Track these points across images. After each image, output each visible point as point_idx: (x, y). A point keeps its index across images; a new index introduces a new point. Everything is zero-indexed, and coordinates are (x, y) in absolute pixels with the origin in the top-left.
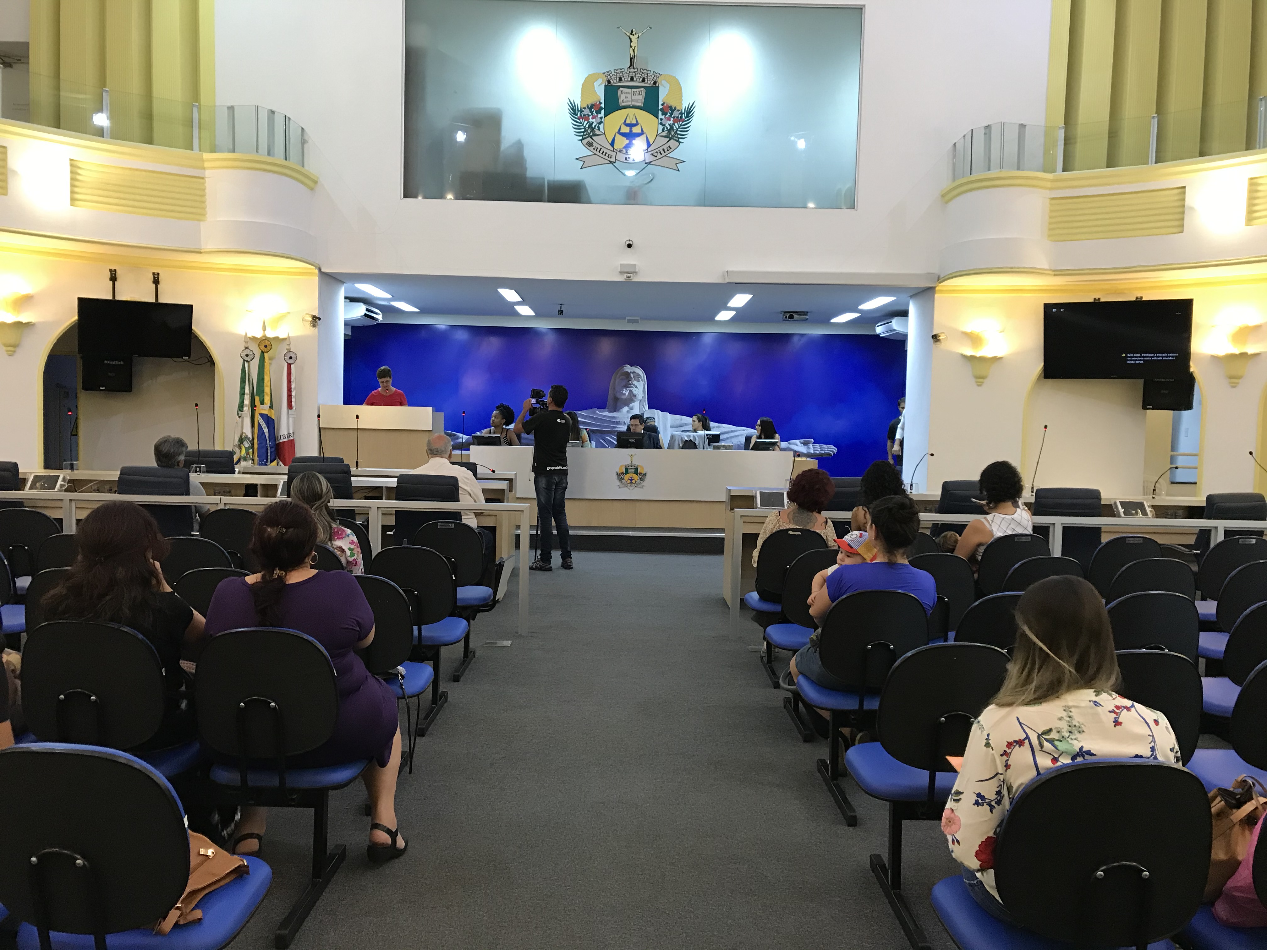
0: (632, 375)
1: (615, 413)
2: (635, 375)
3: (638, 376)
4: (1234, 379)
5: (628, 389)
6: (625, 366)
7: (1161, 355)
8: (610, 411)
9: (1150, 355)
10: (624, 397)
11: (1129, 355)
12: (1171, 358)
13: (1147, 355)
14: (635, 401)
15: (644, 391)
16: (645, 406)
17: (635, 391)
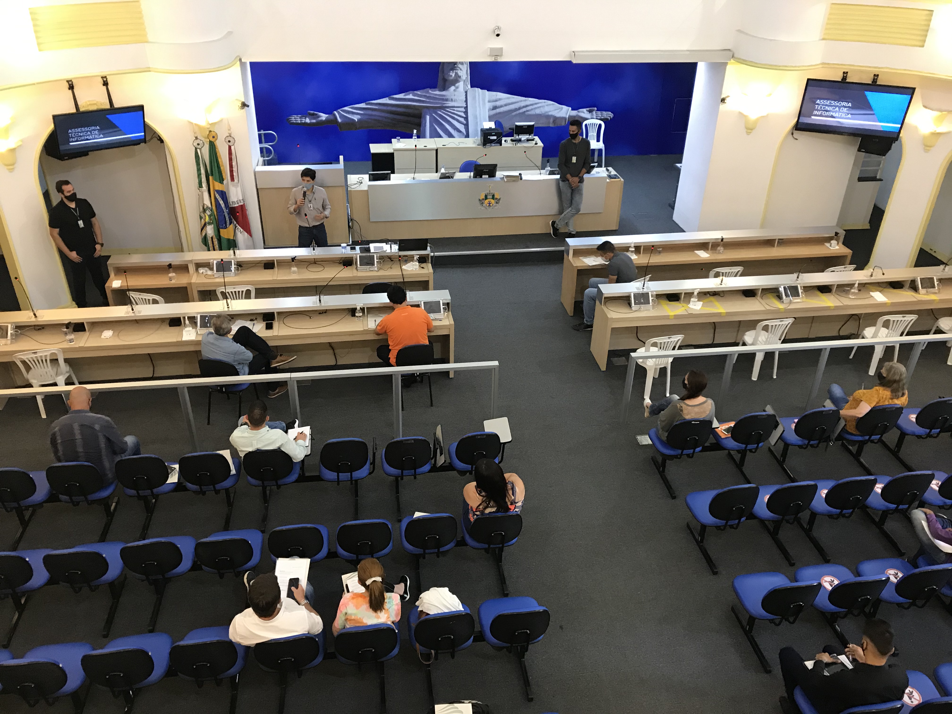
1: (444, 92)
4: (928, 148)
5: (454, 72)
14: (460, 82)
15: (467, 73)
16: (468, 86)
17: (459, 72)
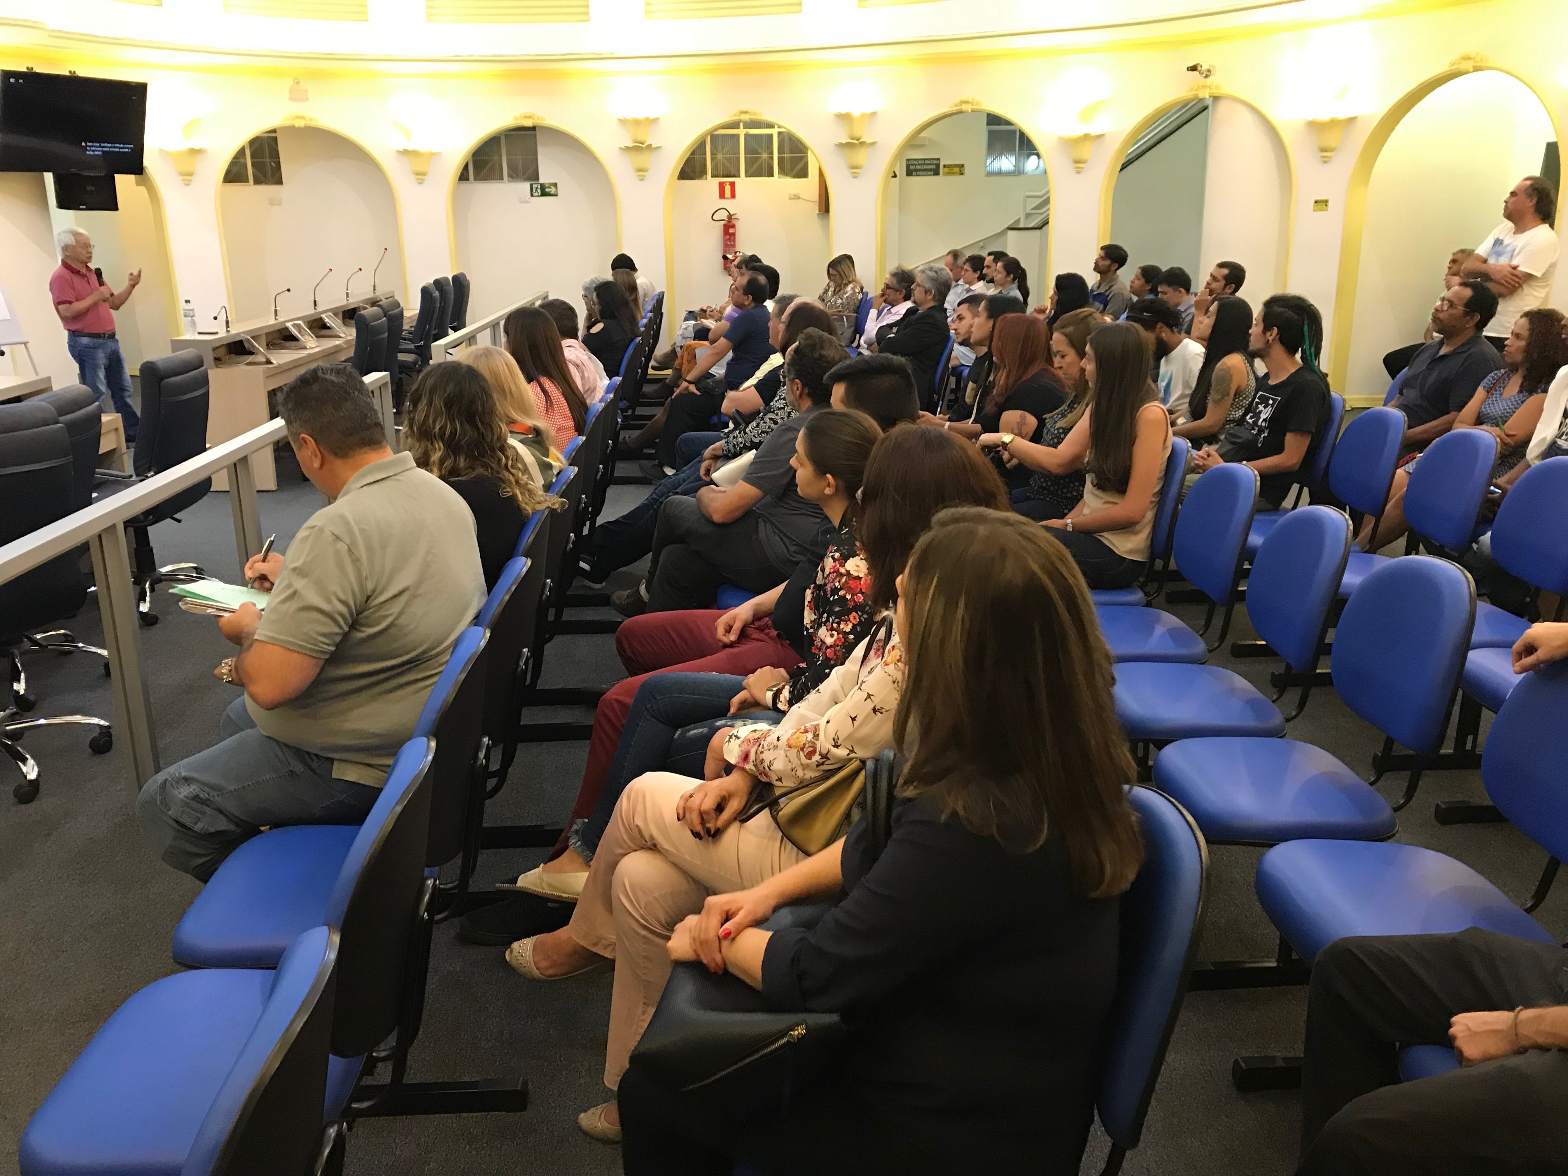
4: (187, 176)
7: (118, 145)
9: (108, 145)
11: (88, 144)
12: (127, 150)
13: (106, 145)
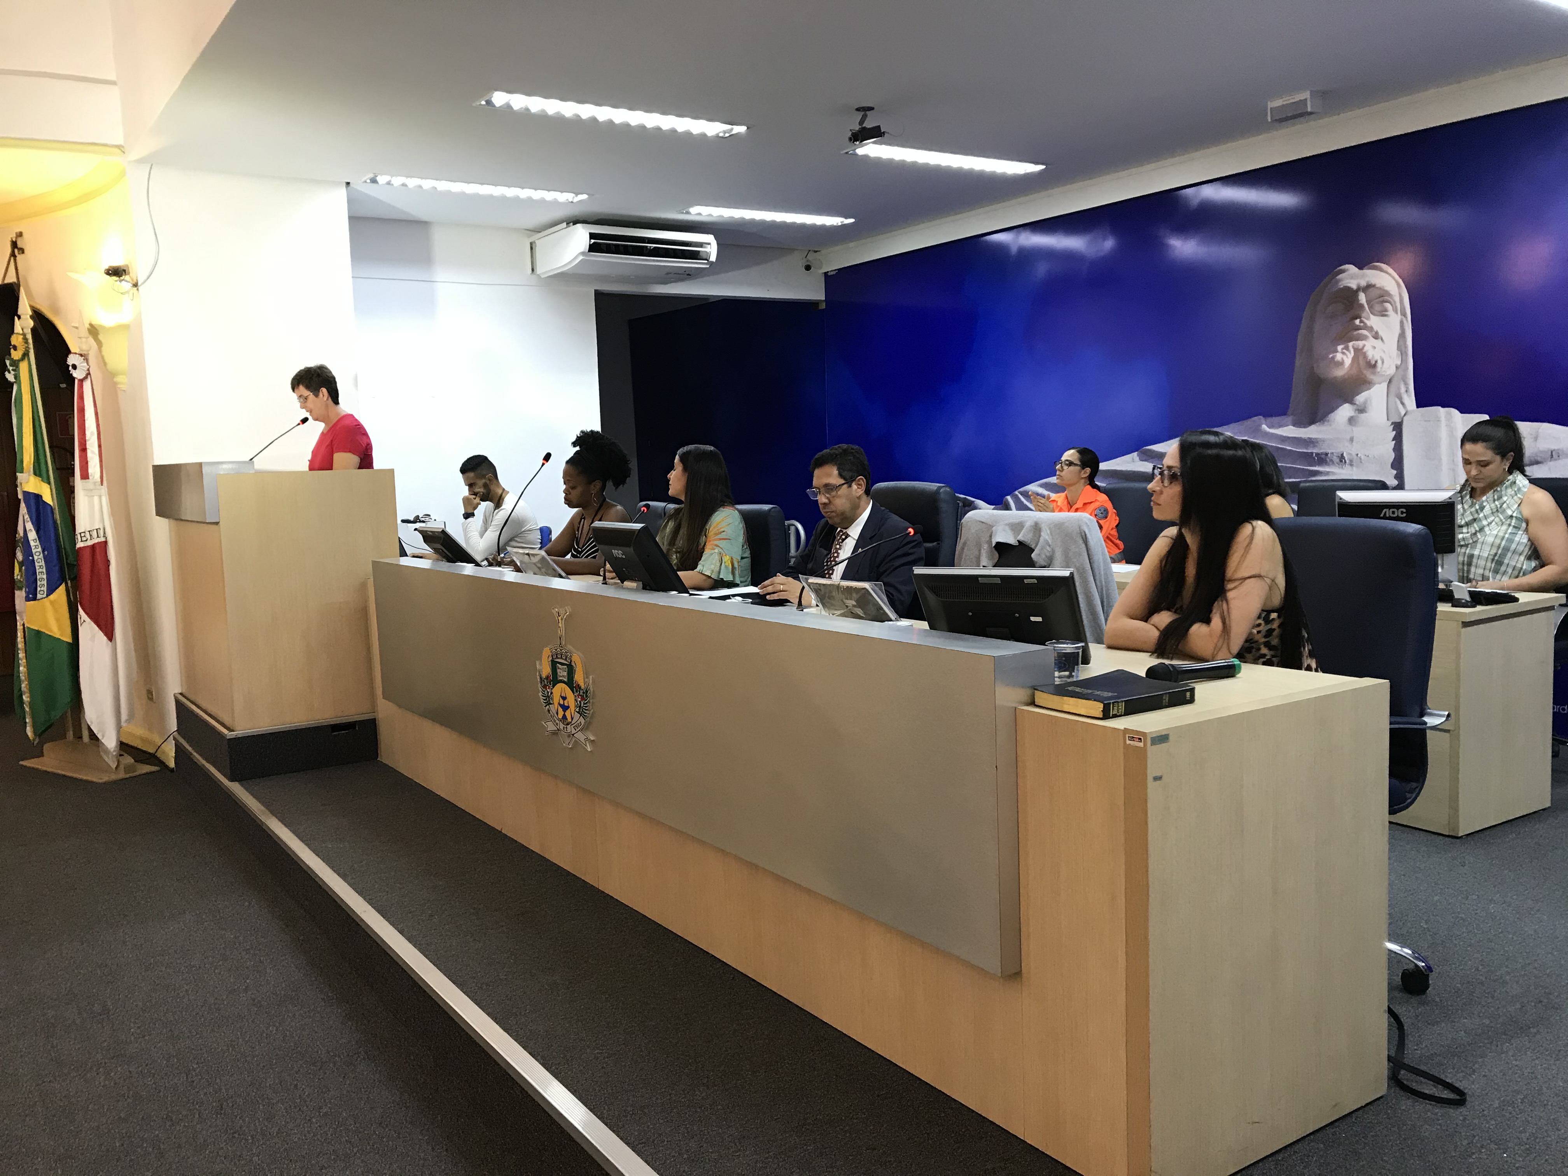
0: (1362, 298)
1: (1313, 428)
2: (1373, 293)
3: (1380, 298)
5: (1351, 344)
6: (1343, 271)
8: (1298, 424)
10: (1339, 373)
14: (1374, 384)
15: (1401, 348)
16: (1405, 397)
17: (1372, 349)
